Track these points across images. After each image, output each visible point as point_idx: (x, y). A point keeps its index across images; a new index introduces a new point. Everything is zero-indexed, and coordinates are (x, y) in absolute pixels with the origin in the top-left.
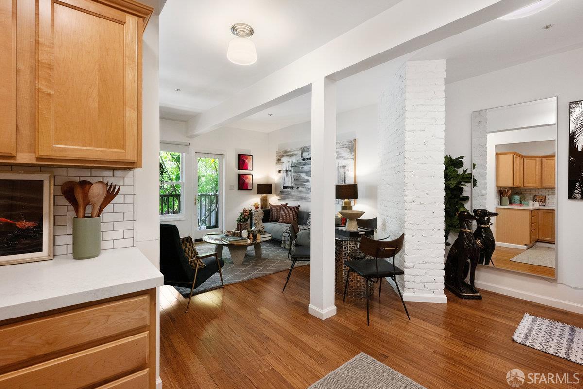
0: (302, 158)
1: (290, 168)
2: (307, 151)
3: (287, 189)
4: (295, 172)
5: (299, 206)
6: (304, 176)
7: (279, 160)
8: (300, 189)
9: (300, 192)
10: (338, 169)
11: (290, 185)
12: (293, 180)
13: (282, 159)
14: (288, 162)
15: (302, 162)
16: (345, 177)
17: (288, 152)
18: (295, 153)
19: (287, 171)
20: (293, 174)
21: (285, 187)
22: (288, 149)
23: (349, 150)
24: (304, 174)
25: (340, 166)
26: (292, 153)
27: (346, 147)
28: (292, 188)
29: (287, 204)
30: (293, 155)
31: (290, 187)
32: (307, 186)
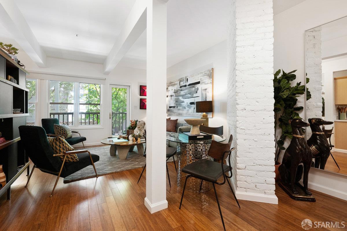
0: (180, 86)
1: (173, 94)
2: (182, 81)
3: (171, 109)
4: (176, 96)
5: (177, 120)
6: (181, 98)
7: (167, 89)
8: (179, 108)
9: (179, 110)
10: (202, 92)
11: (173, 105)
12: (175, 101)
13: (169, 88)
14: (172, 89)
15: (180, 89)
16: (206, 97)
17: (172, 83)
18: (176, 83)
19: (171, 96)
20: (175, 98)
21: (170, 107)
22: (172, 81)
23: (208, 77)
24: (181, 97)
25: (203, 89)
26: (174, 83)
27: (207, 75)
28: (174, 107)
29: (170, 118)
30: (175, 85)
31: (173, 107)
32: (183, 105)
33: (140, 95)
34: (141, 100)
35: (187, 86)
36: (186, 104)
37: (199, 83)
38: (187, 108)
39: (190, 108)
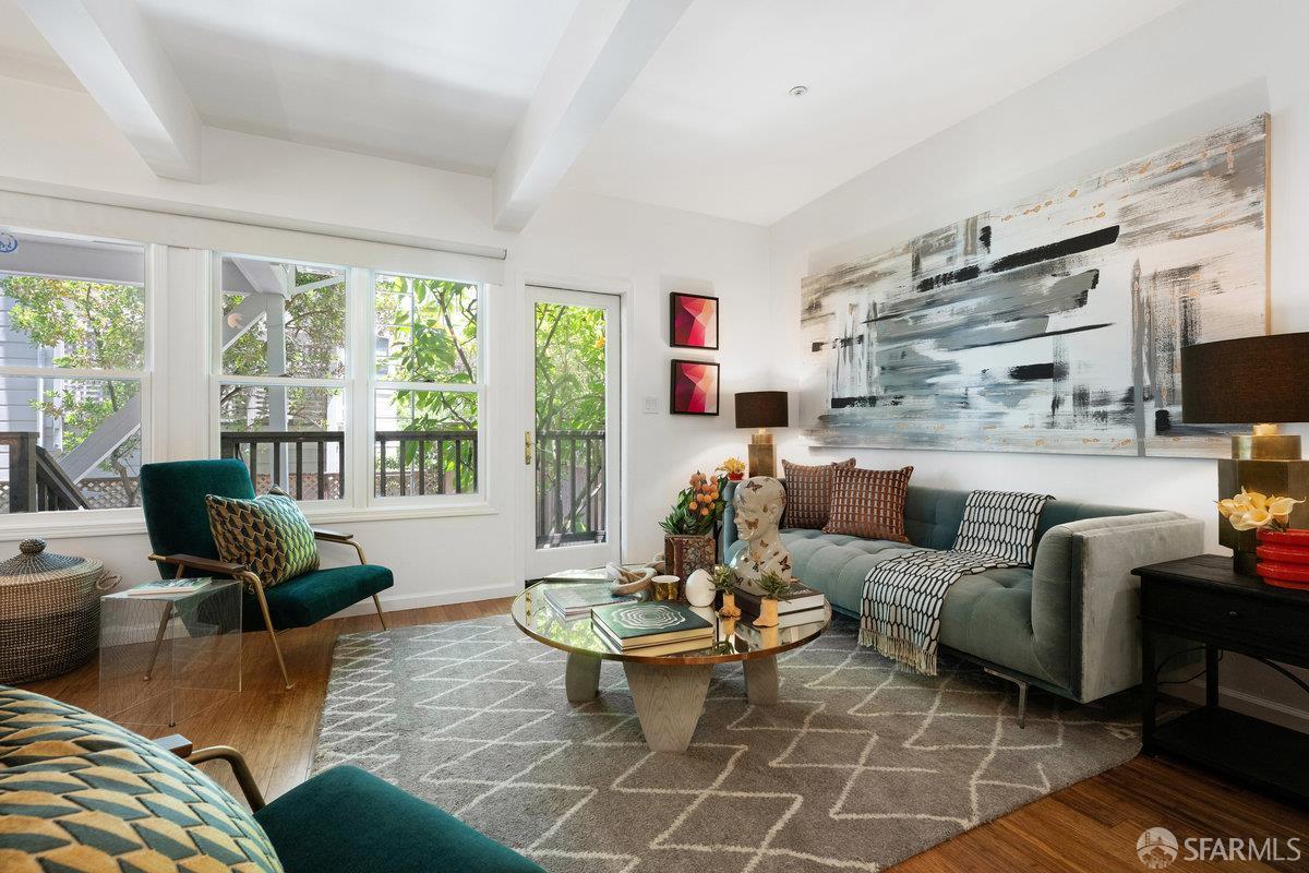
0: (919, 281)
1: (863, 329)
2: (940, 250)
3: (847, 410)
4: (882, 340)
5: (909, 470)
6: (927, 350)
7: (814, 307)
8: (909, 402)
9: (912, 413)
10: (1134, 292)
11: (862, 391)
12: (876, 370)
13: (825, 302)
14: (853, 307)
15: (917, 294)
17: (853, 270)
18: (880, 268)
19: (847, 342)
20: (876, 348)
21: (838, 403)
22: (850, 260)
23: (1216, 184)
24: (930, 342)
25: (1146, 271)
26: (867, 272)
27: (1198, 174)
28: (872, 401)
29: (853, 462)
30: (873, 278)
31: (861, 400)
32: (944, 387)
33: (673, 343)
34: (677, 368)
35: (982, 276)
36: (978, 379)
37: (1107, 236)
38: (983, 405)
39: (1013, 400)
